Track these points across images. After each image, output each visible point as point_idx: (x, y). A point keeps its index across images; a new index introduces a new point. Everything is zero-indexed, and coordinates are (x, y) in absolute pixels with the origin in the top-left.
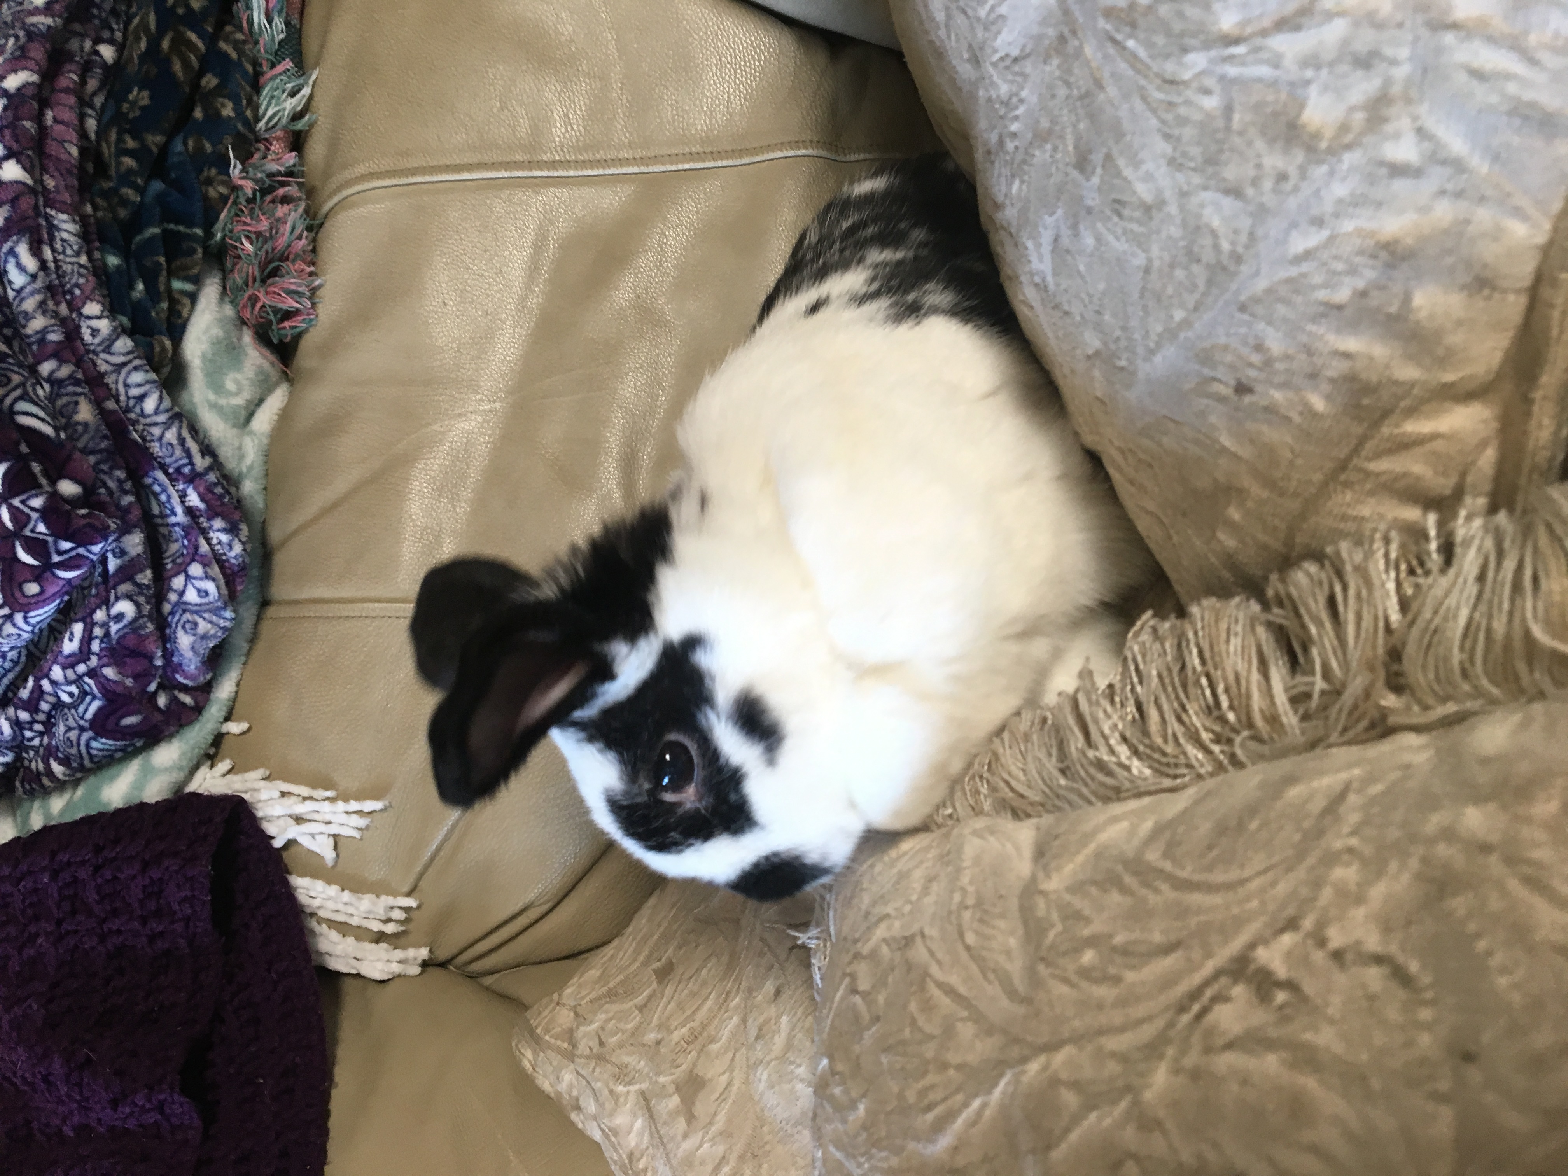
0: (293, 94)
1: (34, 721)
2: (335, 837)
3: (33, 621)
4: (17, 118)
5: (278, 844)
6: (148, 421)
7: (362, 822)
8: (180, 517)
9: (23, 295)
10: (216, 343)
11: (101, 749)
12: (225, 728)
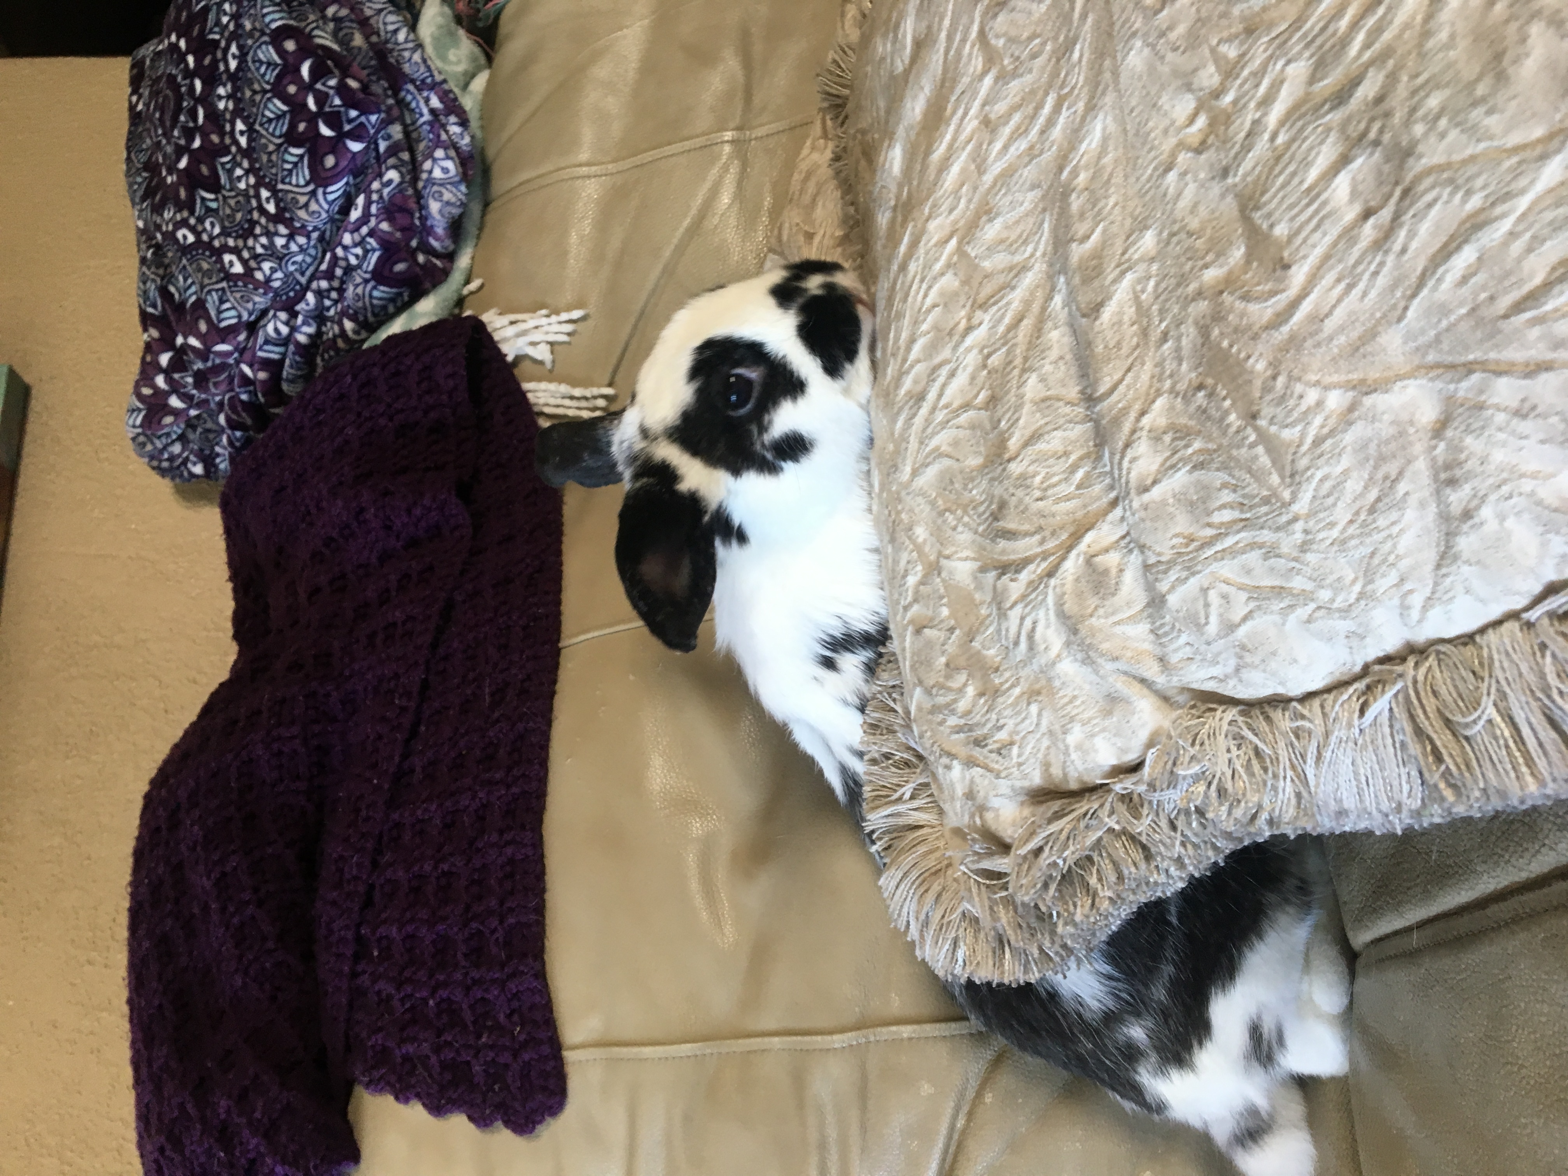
1: (332, 289)
2: (552, 343)
3: (331, 197)
5: (510, 359)
6: (400, 47)
7: (569, 328)
8: (427, 117)
10: (440, 27)
11: (380, 299)
12: (465, 291)
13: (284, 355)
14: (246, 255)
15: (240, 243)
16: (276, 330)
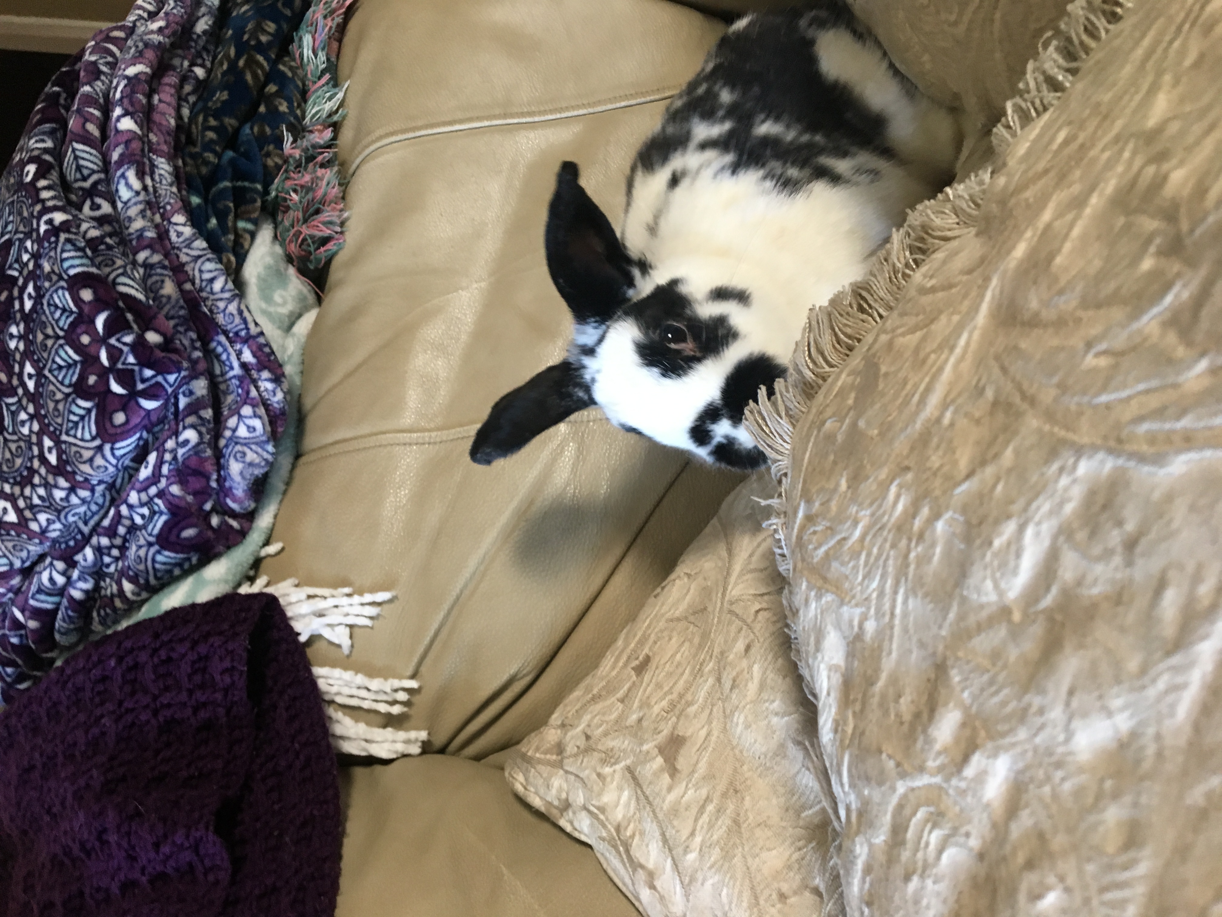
0: (330, 99)
1: (113, 546)
2: (351, 627)
3: (118, 453)
4: (133, 92)
5: (303, 639)
6: (216, 297)
7: (372, 611)
8: (237, 371)
9: (129, 204)
10: (268, 268)
11: (164, 564)
12: (264, 552)
13: (58, 604)
14: (21, 503)
15: (17, 490)
16: (51, 579)
